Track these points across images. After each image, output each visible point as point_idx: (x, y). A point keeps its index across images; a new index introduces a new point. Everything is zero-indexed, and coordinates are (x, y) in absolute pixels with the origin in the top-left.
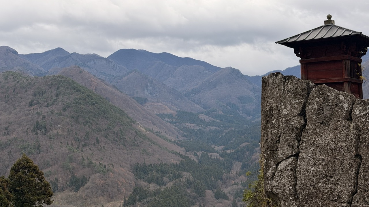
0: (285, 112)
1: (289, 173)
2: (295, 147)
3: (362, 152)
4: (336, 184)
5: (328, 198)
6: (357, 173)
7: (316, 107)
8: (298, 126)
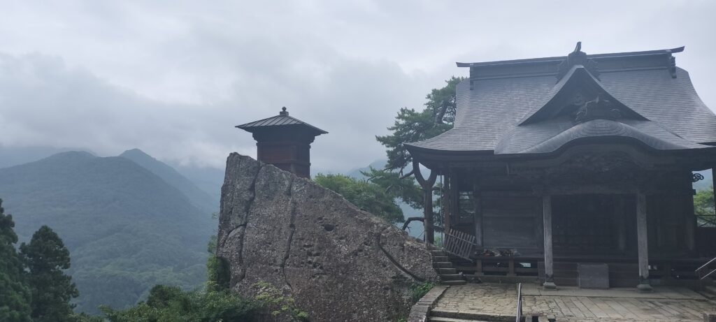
0: (238, 187)
1: (237, 240)
2: (244, 218)
3: (295, 223)
4: (273, 250)
5: (266, 262)
6: (290, 240)
7: (263, 183)
8: (248, 199)
